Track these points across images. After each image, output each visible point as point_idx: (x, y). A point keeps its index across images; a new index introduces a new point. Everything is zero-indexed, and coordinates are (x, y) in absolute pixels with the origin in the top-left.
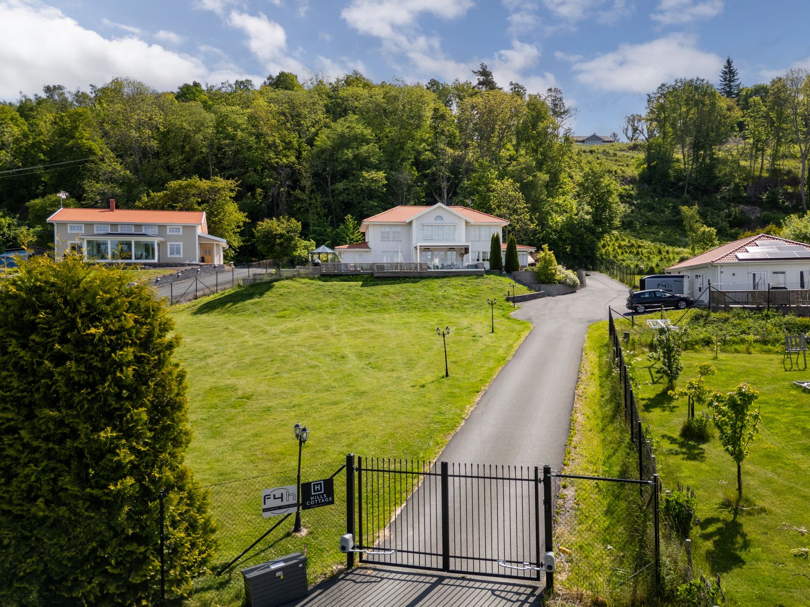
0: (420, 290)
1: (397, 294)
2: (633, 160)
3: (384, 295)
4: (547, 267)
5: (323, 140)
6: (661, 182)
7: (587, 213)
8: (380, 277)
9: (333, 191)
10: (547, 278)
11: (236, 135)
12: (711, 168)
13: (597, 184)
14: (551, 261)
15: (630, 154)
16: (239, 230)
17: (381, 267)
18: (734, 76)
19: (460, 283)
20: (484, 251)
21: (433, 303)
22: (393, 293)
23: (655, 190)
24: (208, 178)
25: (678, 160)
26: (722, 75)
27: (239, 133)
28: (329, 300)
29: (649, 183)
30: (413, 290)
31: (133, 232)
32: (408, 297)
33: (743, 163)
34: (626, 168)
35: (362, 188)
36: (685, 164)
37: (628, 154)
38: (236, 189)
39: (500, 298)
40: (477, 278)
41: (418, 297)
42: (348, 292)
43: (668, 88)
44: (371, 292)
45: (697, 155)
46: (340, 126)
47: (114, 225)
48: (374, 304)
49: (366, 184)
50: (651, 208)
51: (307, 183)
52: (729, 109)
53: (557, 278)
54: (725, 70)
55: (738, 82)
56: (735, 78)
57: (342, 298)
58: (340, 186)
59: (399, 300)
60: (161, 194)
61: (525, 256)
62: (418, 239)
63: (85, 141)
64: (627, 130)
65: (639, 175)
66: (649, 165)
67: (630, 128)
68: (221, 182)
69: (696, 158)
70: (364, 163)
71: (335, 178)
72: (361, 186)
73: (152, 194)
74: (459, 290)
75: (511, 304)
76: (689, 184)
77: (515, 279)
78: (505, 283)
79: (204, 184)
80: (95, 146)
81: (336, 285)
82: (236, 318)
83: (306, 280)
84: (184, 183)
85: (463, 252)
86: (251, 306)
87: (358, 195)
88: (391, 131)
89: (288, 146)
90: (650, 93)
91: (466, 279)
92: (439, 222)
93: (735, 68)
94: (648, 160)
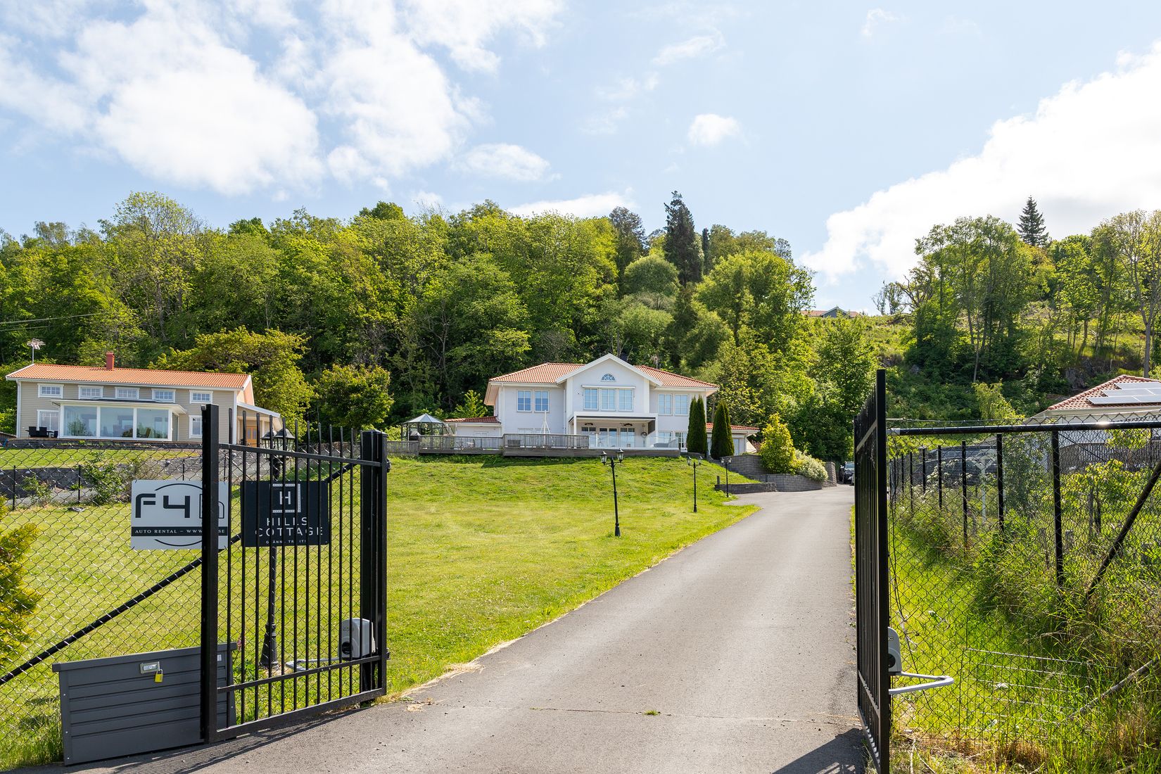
0: (575, 474)
1: (540, 479)
2: (895, 336)
3: (518, 480)
4: (778, 447)
5: (436, 289)
6: (938, 363)
7: (833, 395)
8: (514, 457)
9: (450, 359)
10: (777, 464)
11: (310, 279)
12: (1009, 344)
13: (847, 352)
14: (785, 439)
15: (892, 328)
16: (304, 409)
17: (515, 444)
18: (1038, 225)
19: (641, 466)
20: (679, 430)
21: (596, 491)
22: (532, 478)
23: (930, 375)
24: (262, 332)
25: (962, 334)
26: (1020, 222)
27: (316, 276)
28: (431, 486)
29: (921, 364)
30: (564, 474)
31: (138, 398)
32: (557, 482)
33: (1057, 337)
34: (886, 346)
35: (493, 355)
36: (973, 339)
37: (888, 328)
38: (303, 348)
39: (705, 486)
40: (667, 461)
41: (573, 483)
42: (461, 475)
43: (945, 230)
44: (497, 476)
45: (991, 326)
46: (464, 268)
47: (109, 387)
48: (501, 491)
49: (500, 348)
51: (412, 346)
52: (1035, 263)
53: (793, 464)
54: (1026, 215)
55: (1044, 233)
56: (1040, 226)
57: (451, 483)
58: (460, 351)
59: (541, 486)
60: (188, 353)
61: (741, 442)
62: (575, 407)
63: (87, 290)
64: (883, 305)
65: (904, 354)
66: (920, 341)
67: (887, 302)
68: (280, 338)
69: (989, 329)
70: (496, 319)
71: (453, 341)
72: (492, 351)
73: (174, 353)
74: (638, 475)
75: (722, 493)
76: (980, 366)
77: (726, 466)
78: (712, 470)
79: (254, 339)
80: (101, 298)
81: (444, 466)
83: (396, 460)
84: (223, 336)
85: (646, 429)
87: (487, 365)
88: (537, 278)
89: (385, 295)
90: (920, 237)
91: (649, 461)
92: (608, 384)
93: (1040, 212)
94: (919, 333)
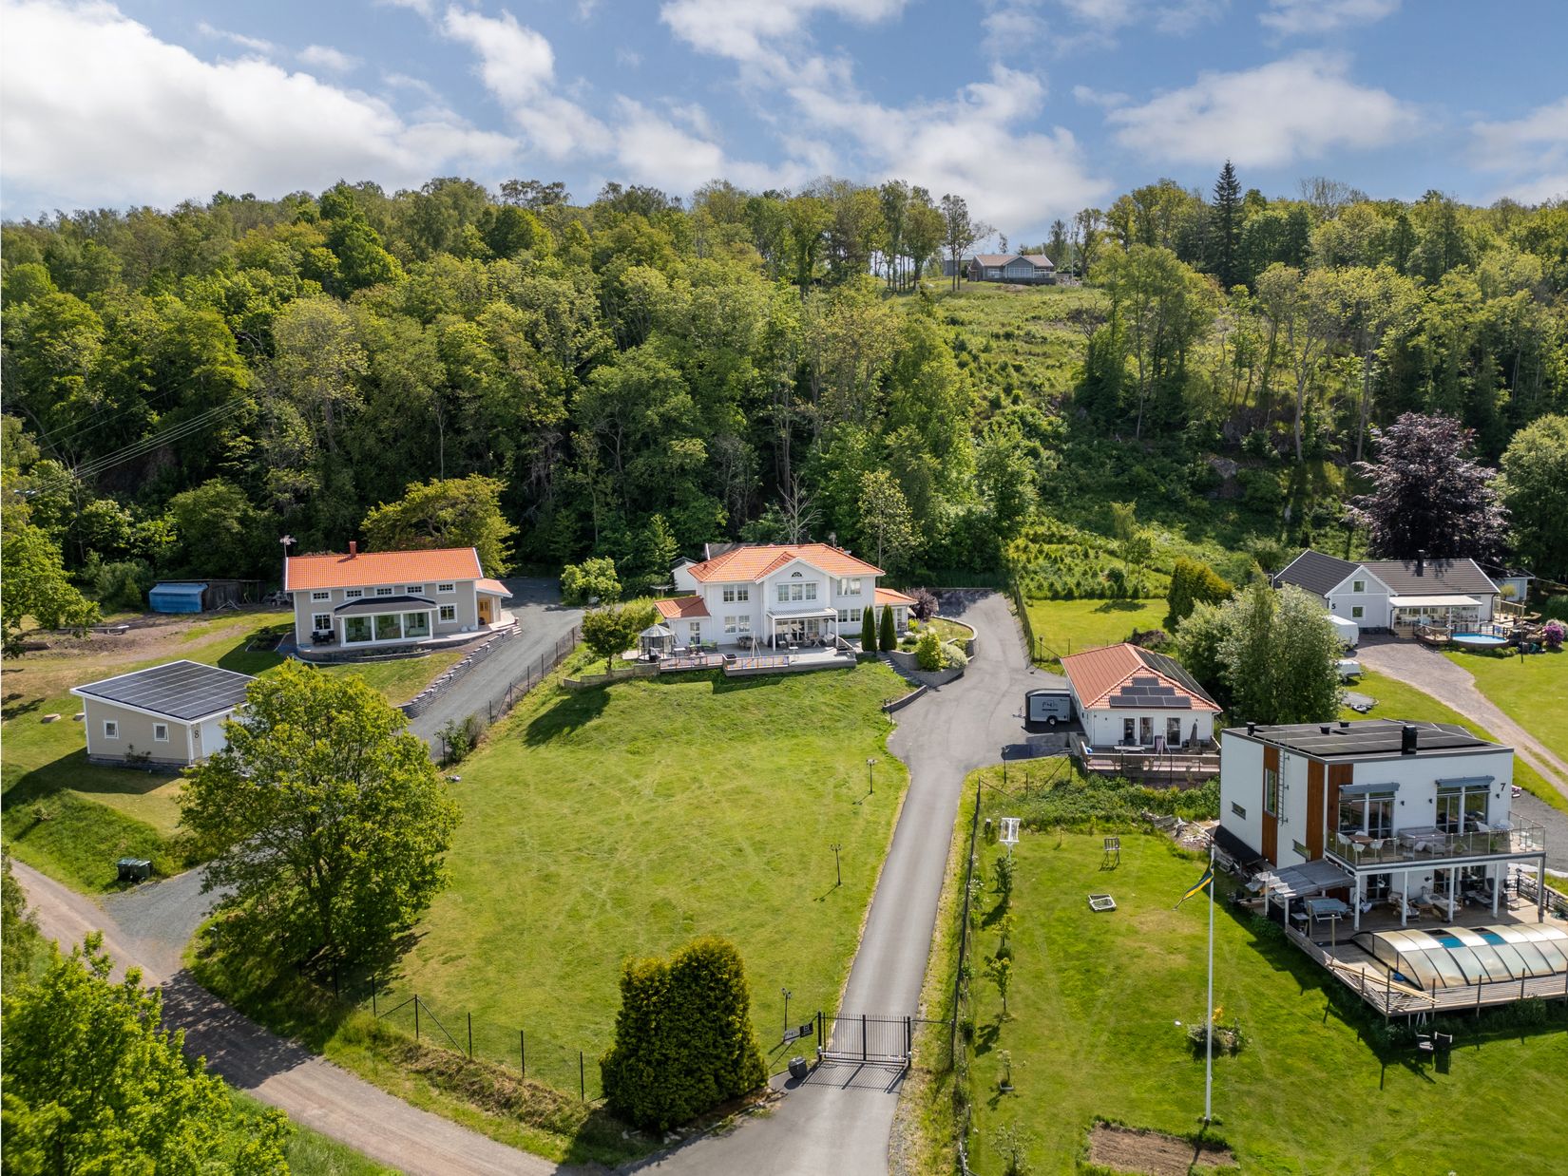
0: (783, 698)
1: (757, 706)
2: (1070, 351)
3: (743, 708)
4: (929, 652)
6: (1105, 408)
8: (734, 677)
10: (929, 664)
19: (829, 682)
21: (800, 721)
22: (753, 705)
26: (1215, 194)
28: (680, 720)
29: (1089, 406)
30: (774, 696)
31: (393, 595)
32: (771, 710)
35: (672, 467)
39: (876, 707)
40: (848, 674)
41: (782, 710)
42: (699, 703)
44: (727, 703)
46: (634, 366)
48: (734, 726)
49: (678, 461)
50: (1086, 460)
53: (941, 664)
54: (1222, 183)
57: (694, 714)
58: (640, 463)
59: (761, 716)
60: (396, 507)
65: (1075, 389)
66: (1091, 376)
69: (1158, 369)
70: (671, 422)
72: (671, 464)
74: (828, 696)
75: (888, 718)
76: (1143, 416)
77: (892, 662)
81: (683, 691)
82: (584, 755)
83: (644, 684)
86: (594, 734)
91: (835, 674)
92: (797, 581)
94: (1090, 370)
